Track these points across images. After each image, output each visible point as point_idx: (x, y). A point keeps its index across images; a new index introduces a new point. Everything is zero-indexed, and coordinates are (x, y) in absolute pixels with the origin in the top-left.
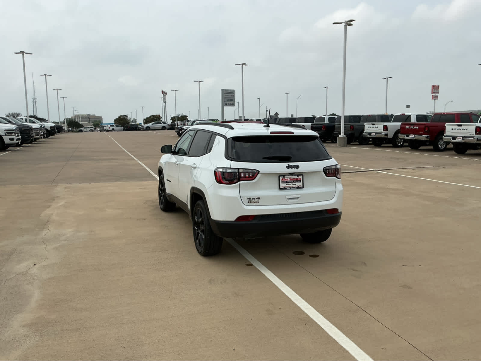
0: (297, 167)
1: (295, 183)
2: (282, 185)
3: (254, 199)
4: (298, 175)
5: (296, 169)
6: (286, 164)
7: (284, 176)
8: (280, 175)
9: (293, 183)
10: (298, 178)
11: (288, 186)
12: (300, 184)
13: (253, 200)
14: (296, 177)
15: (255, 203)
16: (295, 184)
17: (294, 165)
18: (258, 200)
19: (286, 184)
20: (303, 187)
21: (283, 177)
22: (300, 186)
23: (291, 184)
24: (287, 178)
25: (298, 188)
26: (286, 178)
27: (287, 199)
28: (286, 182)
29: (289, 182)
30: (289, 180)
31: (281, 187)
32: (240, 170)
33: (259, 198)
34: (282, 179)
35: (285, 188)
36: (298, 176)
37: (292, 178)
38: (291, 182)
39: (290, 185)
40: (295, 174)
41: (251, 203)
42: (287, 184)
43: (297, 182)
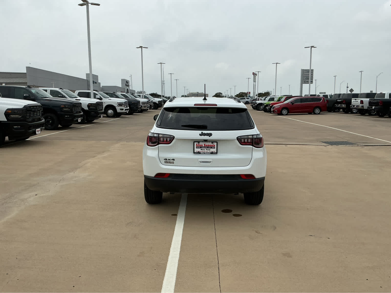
0: (210, 135)
1: (210, 149)
2: (197, 150)
3: (170, 160)
4: (213, 142)
5: (208, 136)
6: (200, 132)
7: (199, 142)
8: (195, 141)
9: (207, 149)
10: (212, 144)
11: (202, 151)
12: (214, 150)
13: (169, 161)
14: (210, 144)
15: (170, 163)
16: (210, 150)
17: (207, 133)
18: (173, 161)
19: (200, 149)
20: (217, 153)
21: (197, 143)
22: (215, 151)
23: (205, 149)
24: (201, 144)
25: (212, 153)
26: (200, 144)
27: (199, 162)
28: (201, 147)
29: (203, 147)
30: (203, 146)
31: (195, 151)
32: (160, 135)
33: (174, 160)
34: (197, 145)
35: (199, 153)
36: (212, 142)
37: (206, 144)
38: (205, 147)
39: (204, 150)
40: (208, 141)
41: (167, 163)
42: (201, 150)
43: (211, 148)
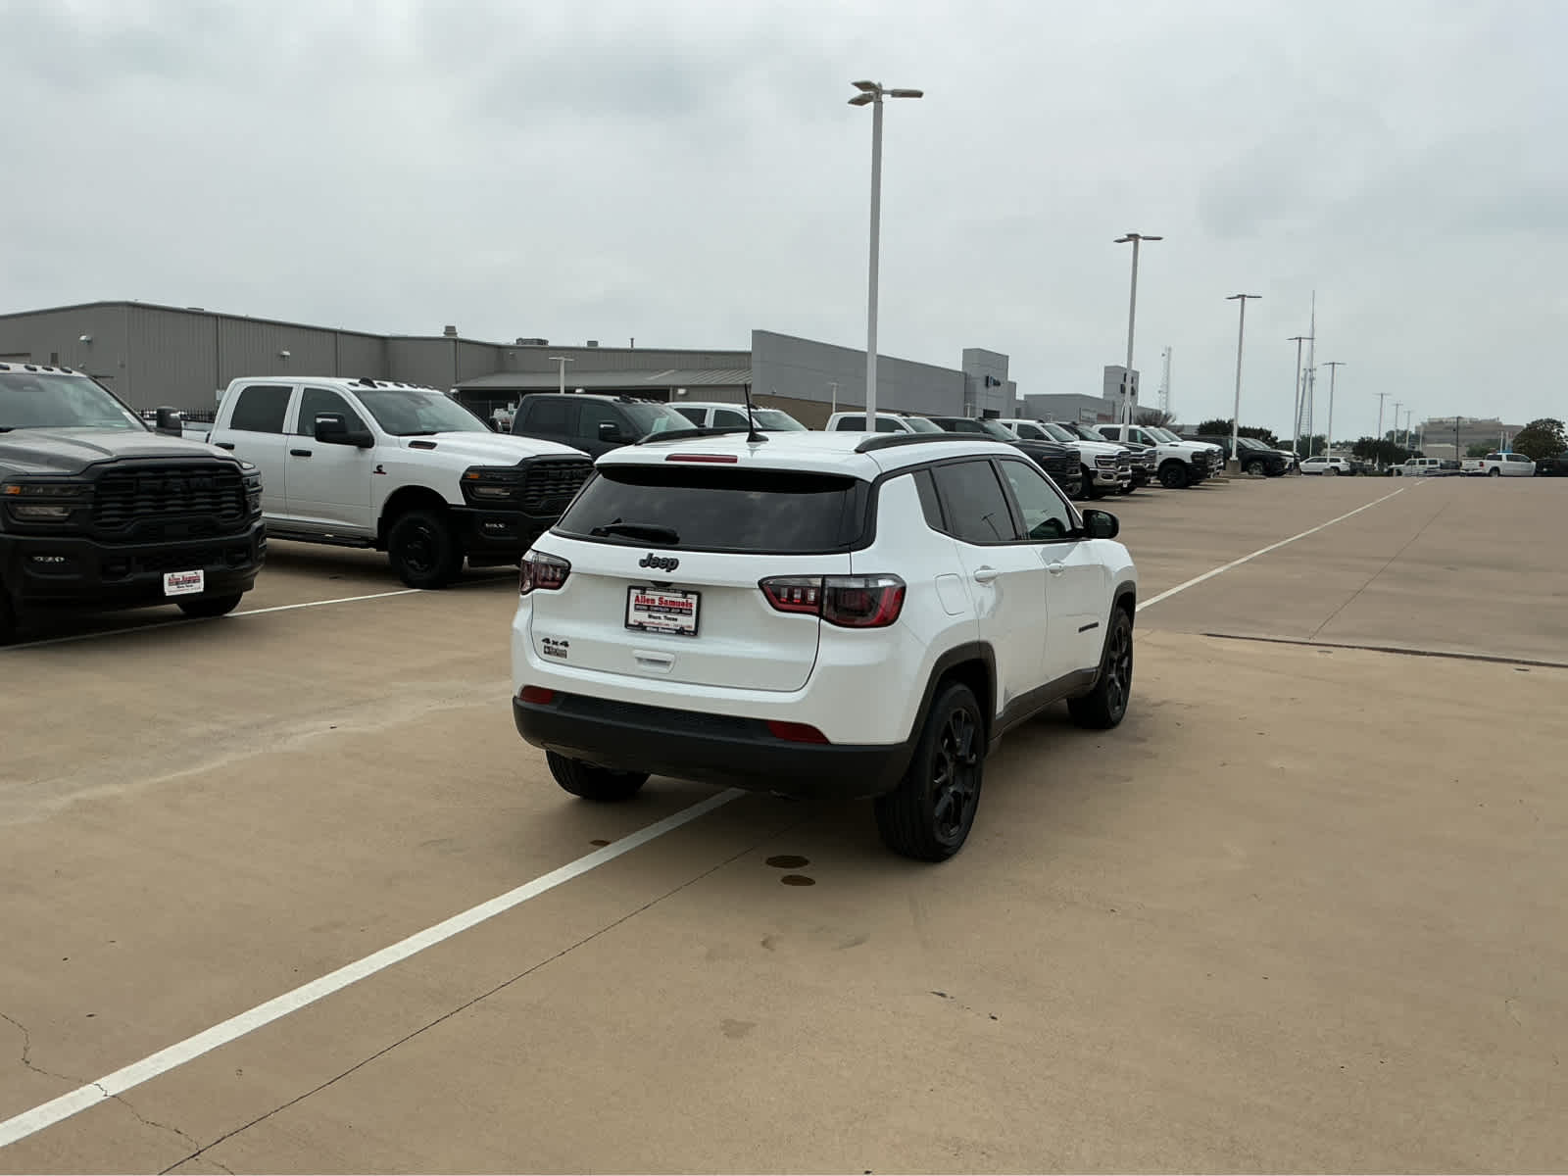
0: (671, 565)
1: (675, 617)
2: (636, 617)
3: (555, 643)
4: (686, 590)
5: (665, 570)
6: (643, 553)
7: (643, 589)
8: (635, 585)
9: (669, 616)
10: (684, 600)
11: (653, 623)
12: (688, 622)
13: (554, 646)
14: (678, 598)
15: (558, 655)
16: (676, 620)
17: (664, 560)
18: (562, 648)
19: (646, 614)
20: (695, 633)
21: (638, 591)
22: (689, 627)
23: (662, 616)
24: (650, 597)
25: (681, 632)
26: (647, 597)
27: (636, 661)
28: (649, 609)
29: (655, 609)
30: (657, 604)
31: (631, 622)
33: (566, 644)
34: (637, 599)
35: (641, 627)
36: (685, 594)
37: (666, 598)
38: (661, 609)
39: (659, 618)
40: (673, 587)
41: (549, 653)
42: (650, 616)
43: (681, 612)
